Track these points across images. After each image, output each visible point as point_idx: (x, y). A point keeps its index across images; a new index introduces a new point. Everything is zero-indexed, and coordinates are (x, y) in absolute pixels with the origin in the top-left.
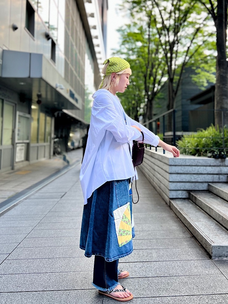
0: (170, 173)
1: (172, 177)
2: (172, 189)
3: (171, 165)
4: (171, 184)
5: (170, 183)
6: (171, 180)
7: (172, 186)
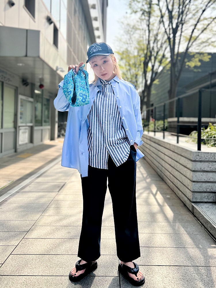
0: (194, 171)
1: (196, 176)
2: (196, 190)
3: (195, 161)
4: (194, 185)
5: (194, 183)
6: (194, 180)
7: (197, 187)
